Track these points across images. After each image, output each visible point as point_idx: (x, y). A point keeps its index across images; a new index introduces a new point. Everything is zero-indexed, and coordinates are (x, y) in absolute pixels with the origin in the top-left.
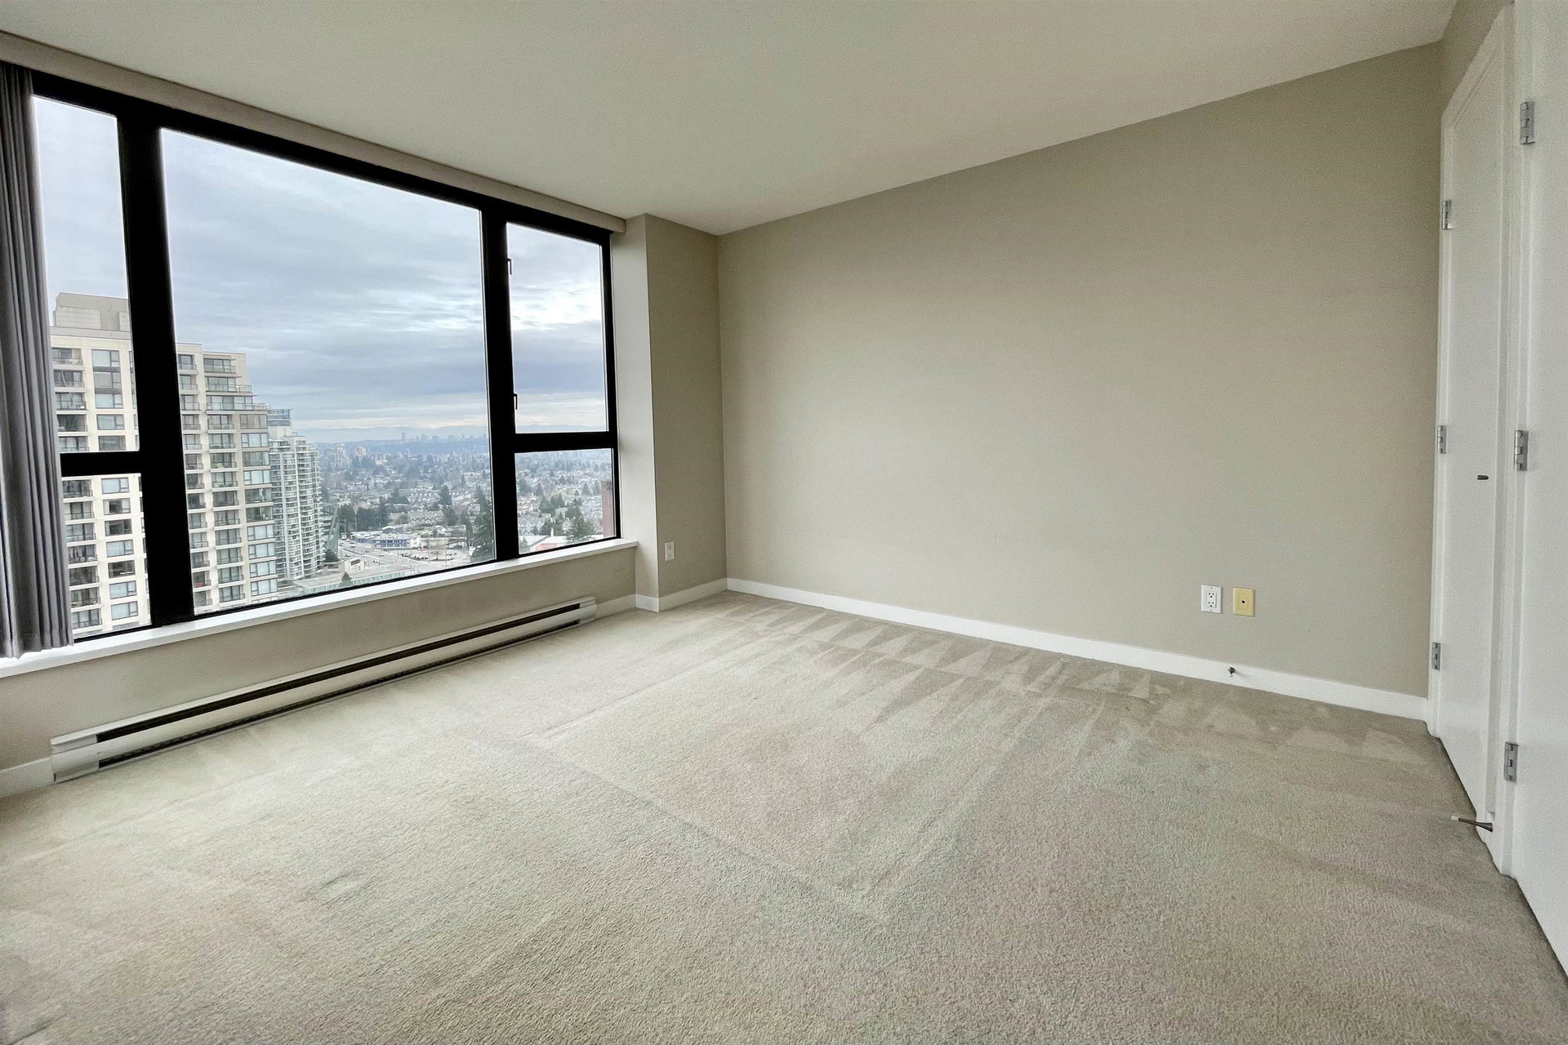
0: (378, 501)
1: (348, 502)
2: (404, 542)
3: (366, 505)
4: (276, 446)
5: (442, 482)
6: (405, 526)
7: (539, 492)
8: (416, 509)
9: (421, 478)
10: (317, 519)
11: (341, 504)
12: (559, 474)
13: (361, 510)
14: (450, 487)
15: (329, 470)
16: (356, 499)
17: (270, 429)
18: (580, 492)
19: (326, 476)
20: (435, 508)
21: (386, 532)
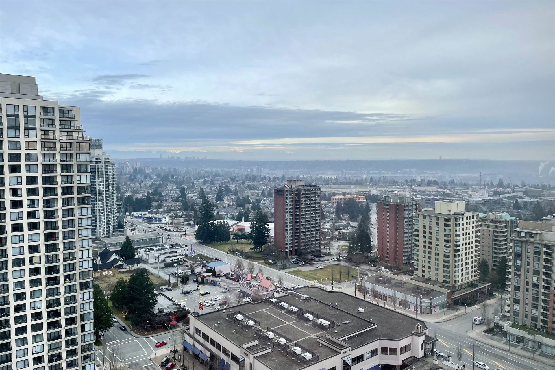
0: (146, 194)
1: (130, 194)
2: (159, 220)
3: (139, 196)
4: (94, 160)
5: (181, 185)
6: (160, 210)
7: (236, 193)
8: (166, 200)
9: (170, 182)
10: (114, 203)
11: (127, 195)
12: (248, 183)
13: (137, 199)
14: (186, 187)
15: (121, 175)
16: (134, 192)
17: (92, 151)
18: (260, 194)
19: (119, 178)
20: (177, 200)
21: (150, 213)
